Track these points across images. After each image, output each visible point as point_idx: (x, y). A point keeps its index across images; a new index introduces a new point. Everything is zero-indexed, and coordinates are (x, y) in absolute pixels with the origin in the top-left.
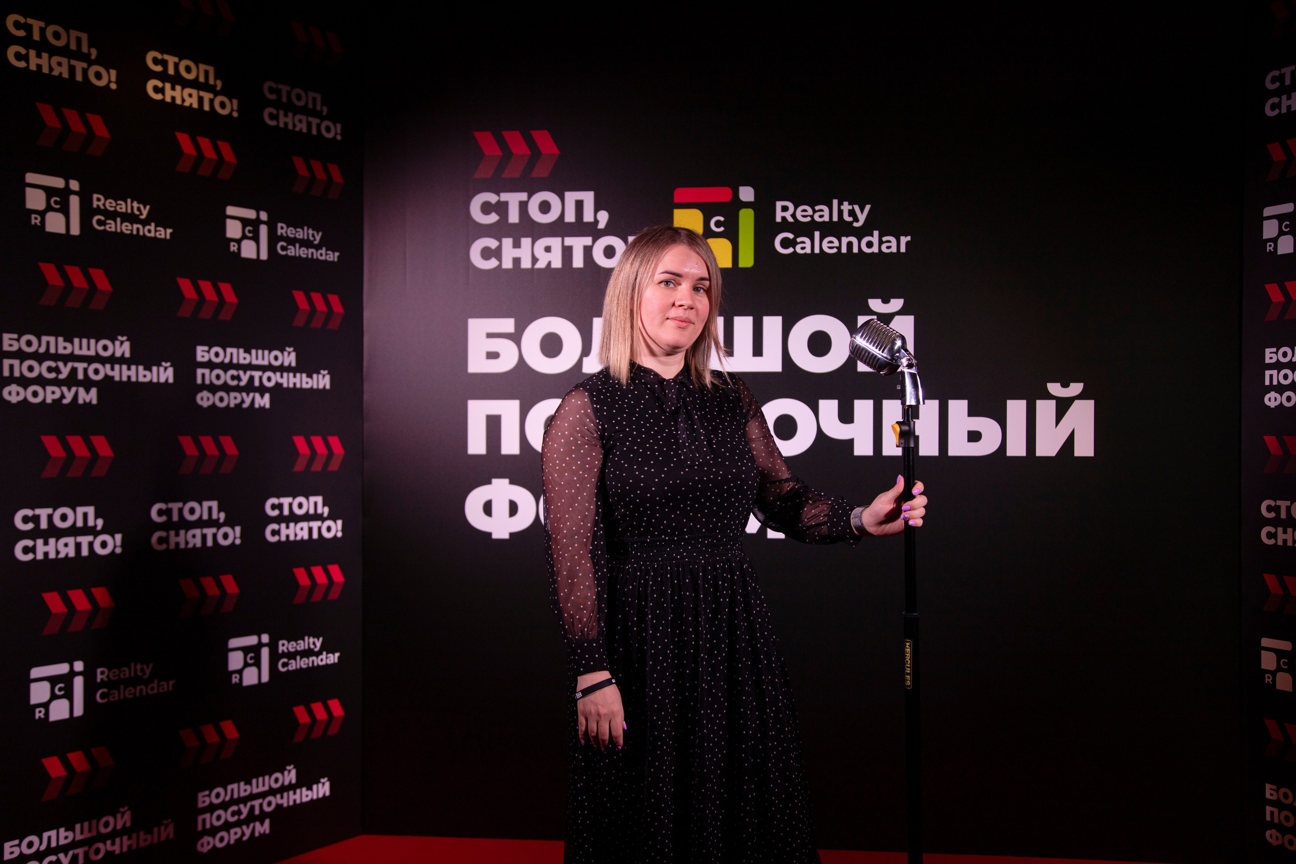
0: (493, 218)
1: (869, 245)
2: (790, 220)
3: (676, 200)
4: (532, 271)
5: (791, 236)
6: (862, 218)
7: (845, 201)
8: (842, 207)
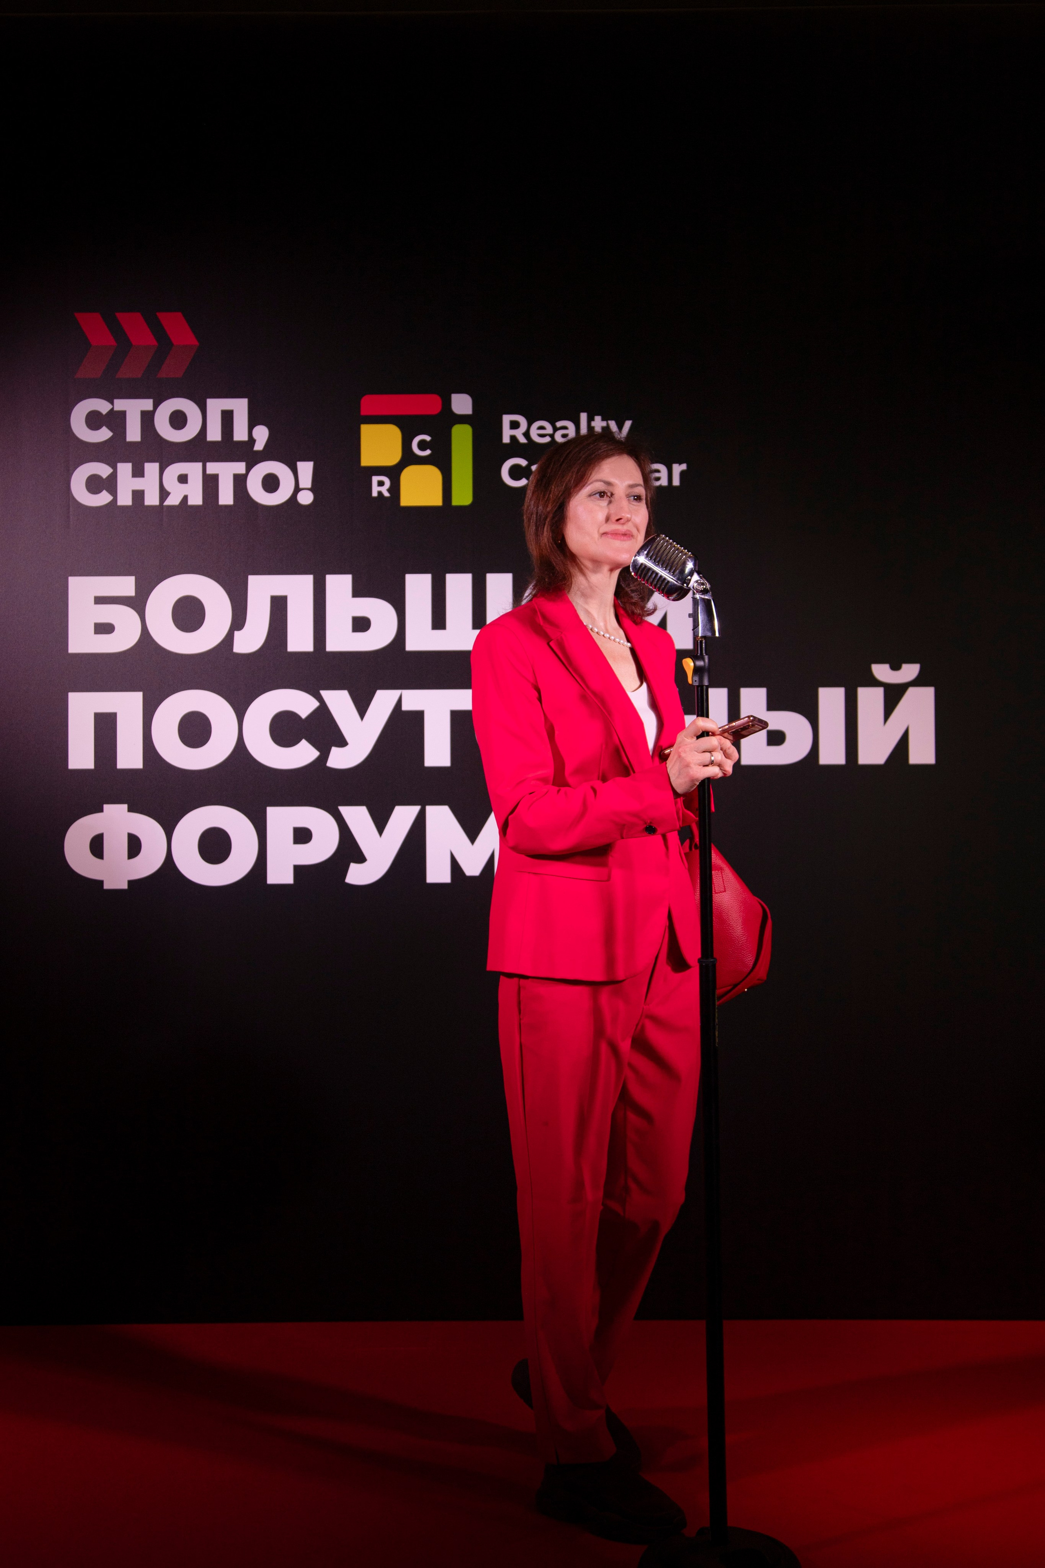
0: (104, 434)
2: (523, 440)
3: (364, 412)
4: (161, 509)
5: (523, 463)
7: (598, 415)
8: (593, 424)
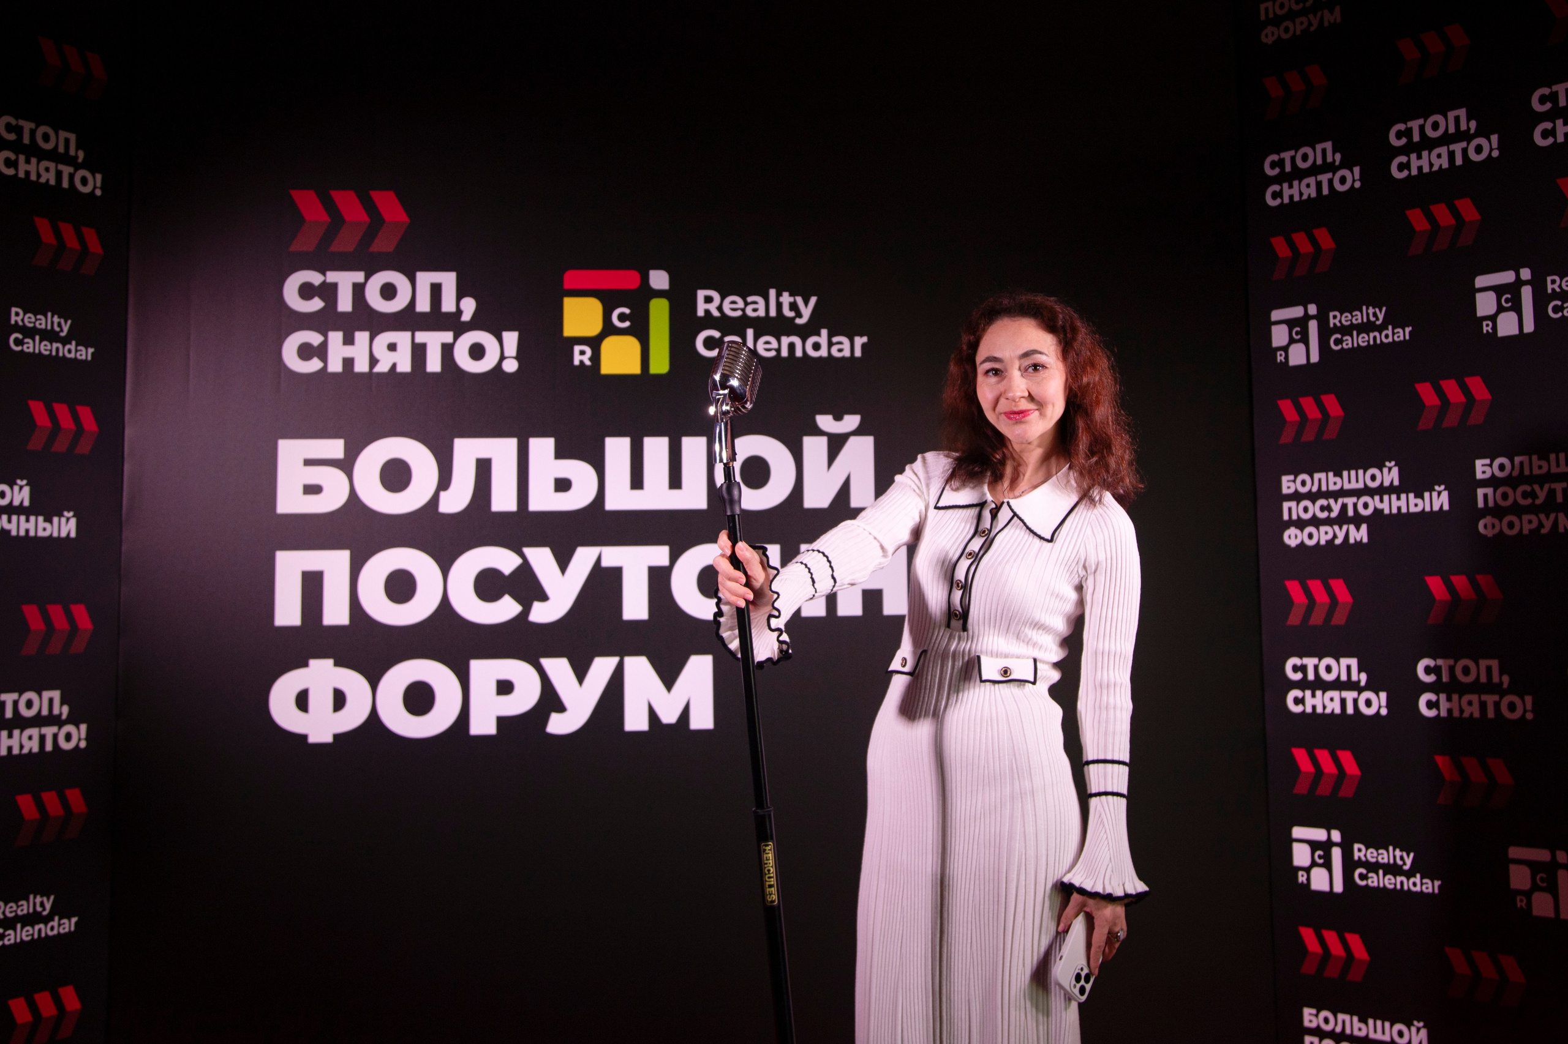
0: (316, 304)
1: (817, 347)
2: (716, 313)
3: (567, 286)
4: (370, 375)
5: (716, 334)
6: (807, 312)
7: (786, 291)
8: (781, 299)
